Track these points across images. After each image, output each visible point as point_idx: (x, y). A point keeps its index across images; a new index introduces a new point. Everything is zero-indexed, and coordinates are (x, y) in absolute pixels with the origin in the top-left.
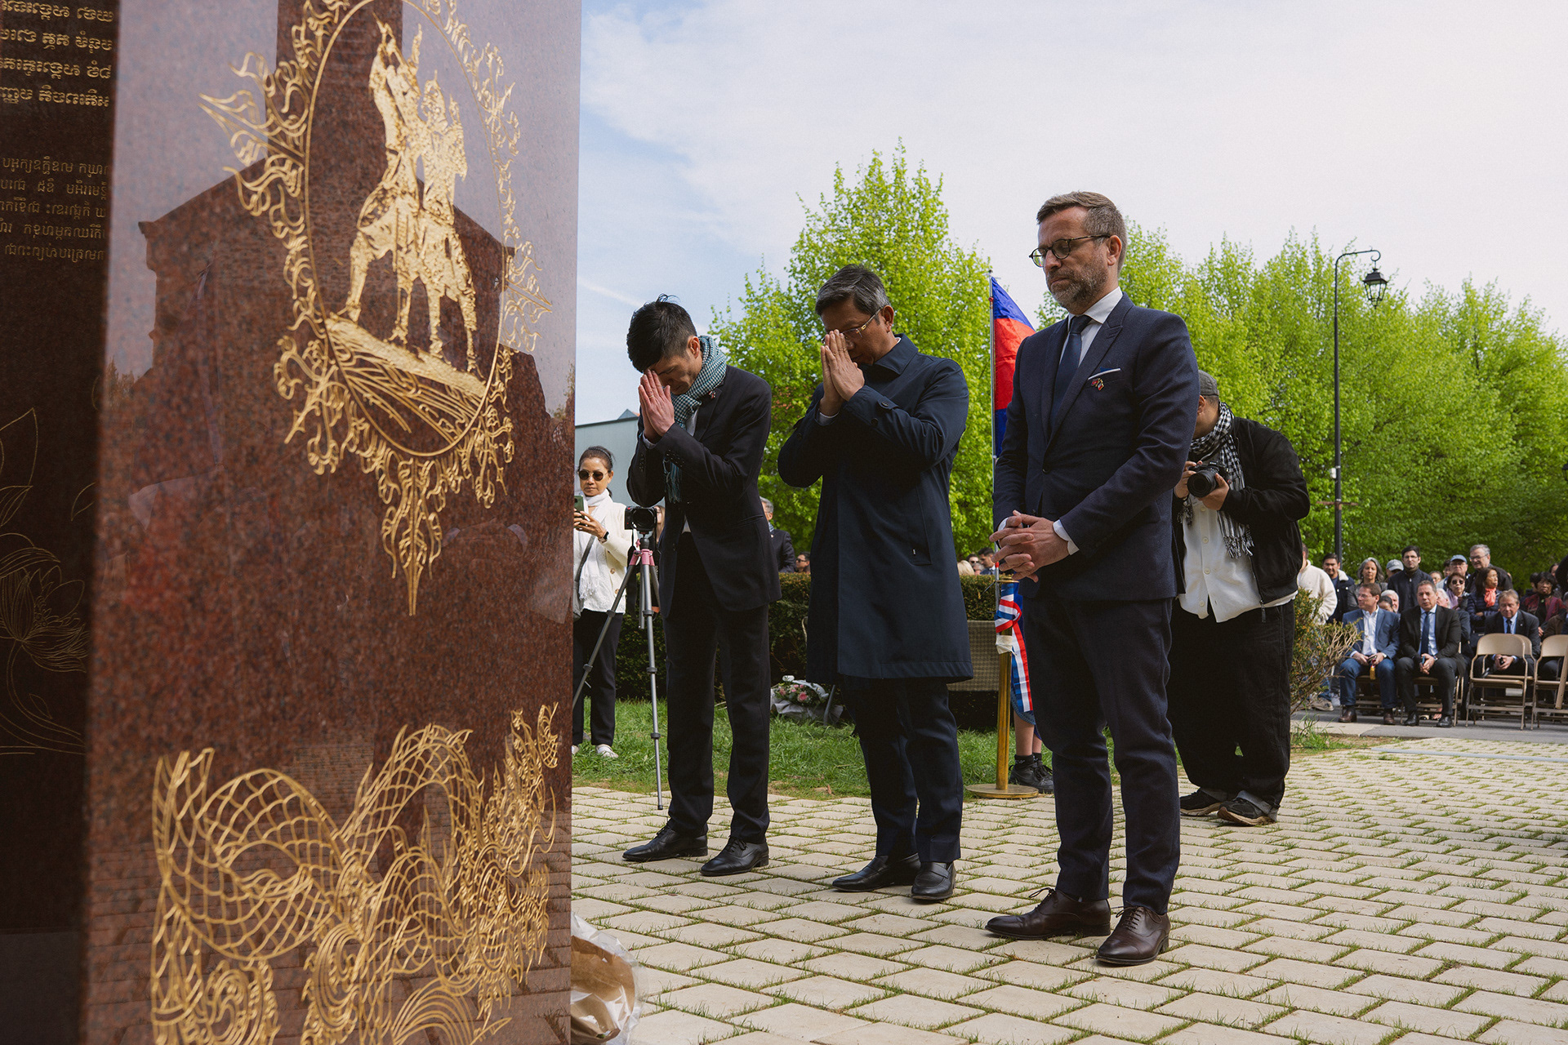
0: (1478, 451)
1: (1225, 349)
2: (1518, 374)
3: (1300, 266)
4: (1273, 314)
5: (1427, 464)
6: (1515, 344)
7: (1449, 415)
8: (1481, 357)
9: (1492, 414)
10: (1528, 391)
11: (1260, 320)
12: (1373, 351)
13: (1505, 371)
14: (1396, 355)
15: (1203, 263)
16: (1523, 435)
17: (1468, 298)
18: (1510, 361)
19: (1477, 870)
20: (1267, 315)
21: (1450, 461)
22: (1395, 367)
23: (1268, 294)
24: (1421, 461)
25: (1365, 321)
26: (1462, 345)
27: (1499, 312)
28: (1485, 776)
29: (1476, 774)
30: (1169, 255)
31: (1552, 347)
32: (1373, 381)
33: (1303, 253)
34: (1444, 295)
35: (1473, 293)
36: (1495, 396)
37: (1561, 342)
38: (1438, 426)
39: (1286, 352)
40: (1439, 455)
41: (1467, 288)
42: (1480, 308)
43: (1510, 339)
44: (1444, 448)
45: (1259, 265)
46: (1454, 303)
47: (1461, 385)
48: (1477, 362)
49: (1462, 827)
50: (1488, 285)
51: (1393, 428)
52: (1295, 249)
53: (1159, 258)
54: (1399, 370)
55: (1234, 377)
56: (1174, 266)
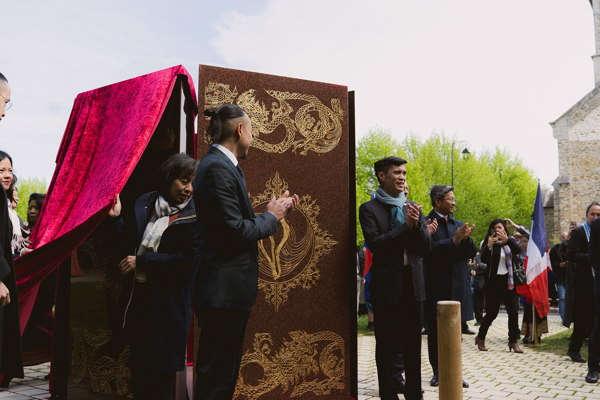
0: (501, 210)
1: (413, 173)
2: (515, 181)
3: (438, 141)
4: (429, 160)
5: (483, 214)
6: (514, 169)
7: (491, 196)
8: (502, 174)
9: (506, 196)
10: (518, 187)
11: (424, 162)
12: (464, 173)
13: (510, 180)
14: (472, 175)
15: (404, 141)
16: (516, 204)
17: (497, 152)
18: (512, 176)
19: (503, 350)
20: (427, 160)
21: (491, 213)
22: (472, 179)
23: (427, 152)
24: (481, 214)
25: (461, 162)
26: (495, 170)
27: (508, 158)
28: (505, 328)
29: (502, 327)
30: (392, 139)
31: (527, 171)
32: (464, 184)
33: (439, 137)
34: (489, 151)
35: (499, 150)
36: (507, 190)
37: (530, 169)
38: (487, 201)
39: (434, 174)
40: (487, 211)
41: (497, 148)
42: (502, 156)
43: (512, 167)
44: (489, 208)
45: (424, 142)
46: (492, 153)
47: (496, 185)
48: (500, 176)
49: (499, 341)
50: (505, 148)
51: (472, 202)
52: (436, 135)
53: (389, 140)
54: (473, 180)
55: (416, 184)
56: (394, 143)
